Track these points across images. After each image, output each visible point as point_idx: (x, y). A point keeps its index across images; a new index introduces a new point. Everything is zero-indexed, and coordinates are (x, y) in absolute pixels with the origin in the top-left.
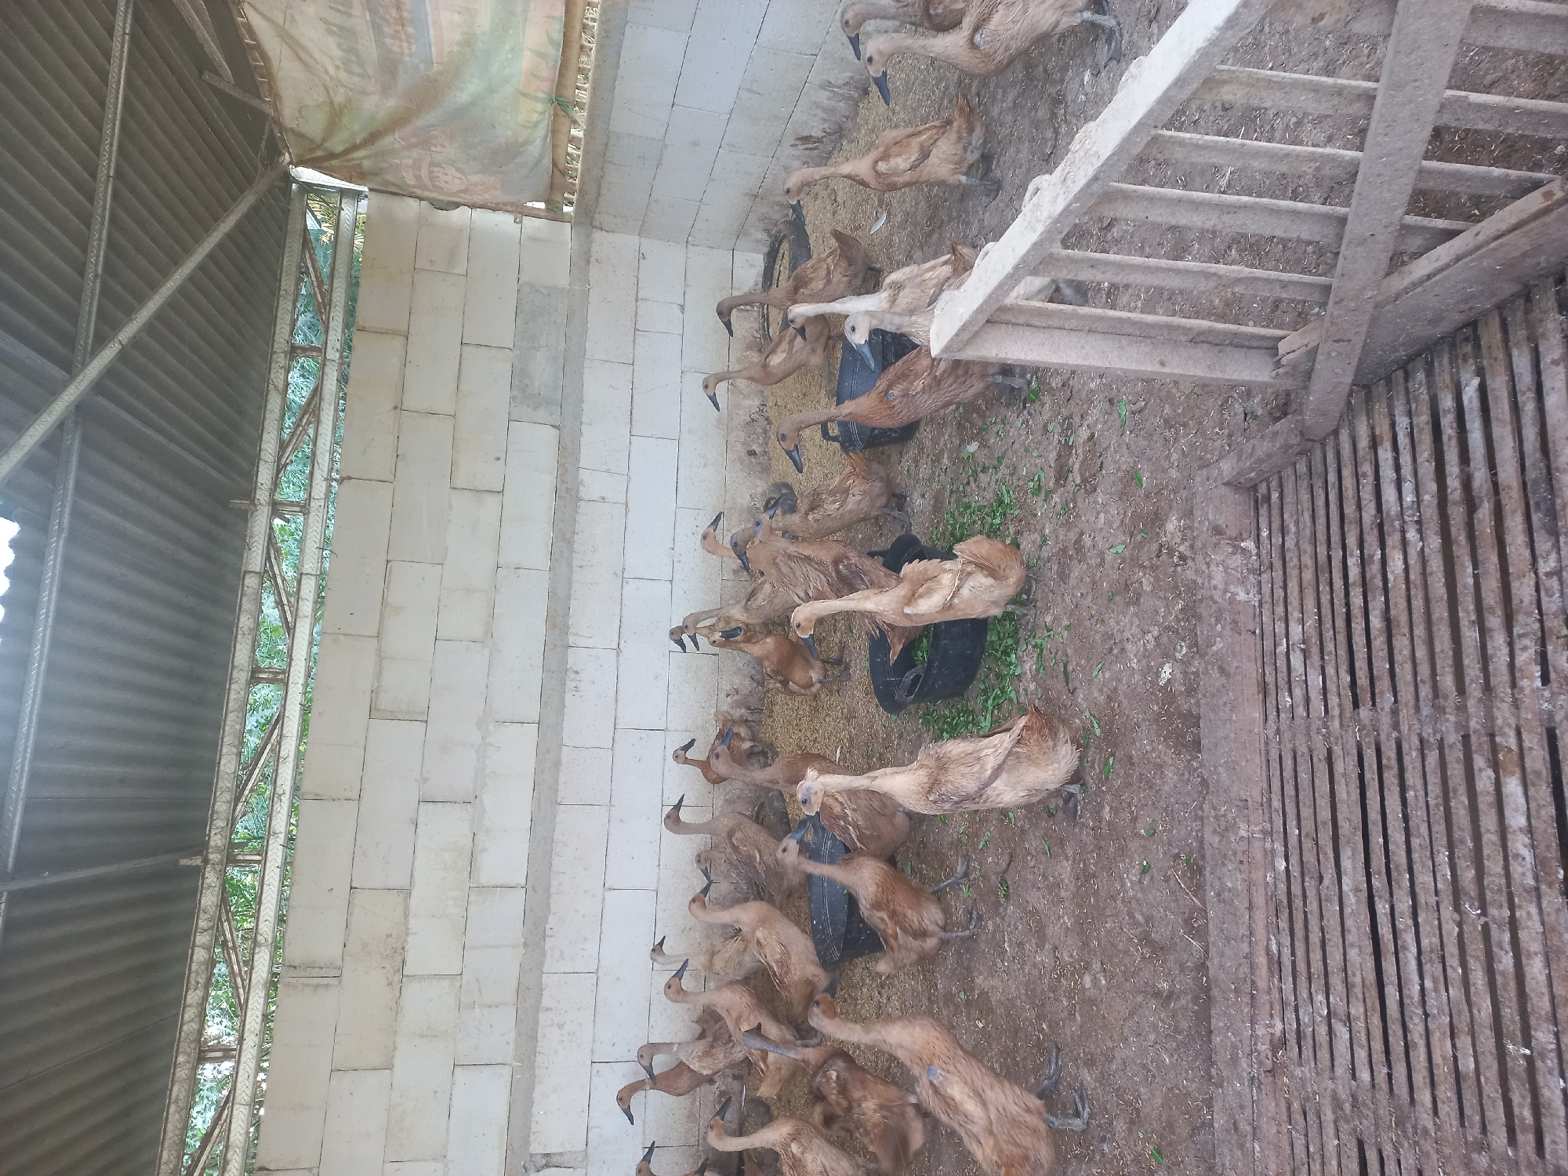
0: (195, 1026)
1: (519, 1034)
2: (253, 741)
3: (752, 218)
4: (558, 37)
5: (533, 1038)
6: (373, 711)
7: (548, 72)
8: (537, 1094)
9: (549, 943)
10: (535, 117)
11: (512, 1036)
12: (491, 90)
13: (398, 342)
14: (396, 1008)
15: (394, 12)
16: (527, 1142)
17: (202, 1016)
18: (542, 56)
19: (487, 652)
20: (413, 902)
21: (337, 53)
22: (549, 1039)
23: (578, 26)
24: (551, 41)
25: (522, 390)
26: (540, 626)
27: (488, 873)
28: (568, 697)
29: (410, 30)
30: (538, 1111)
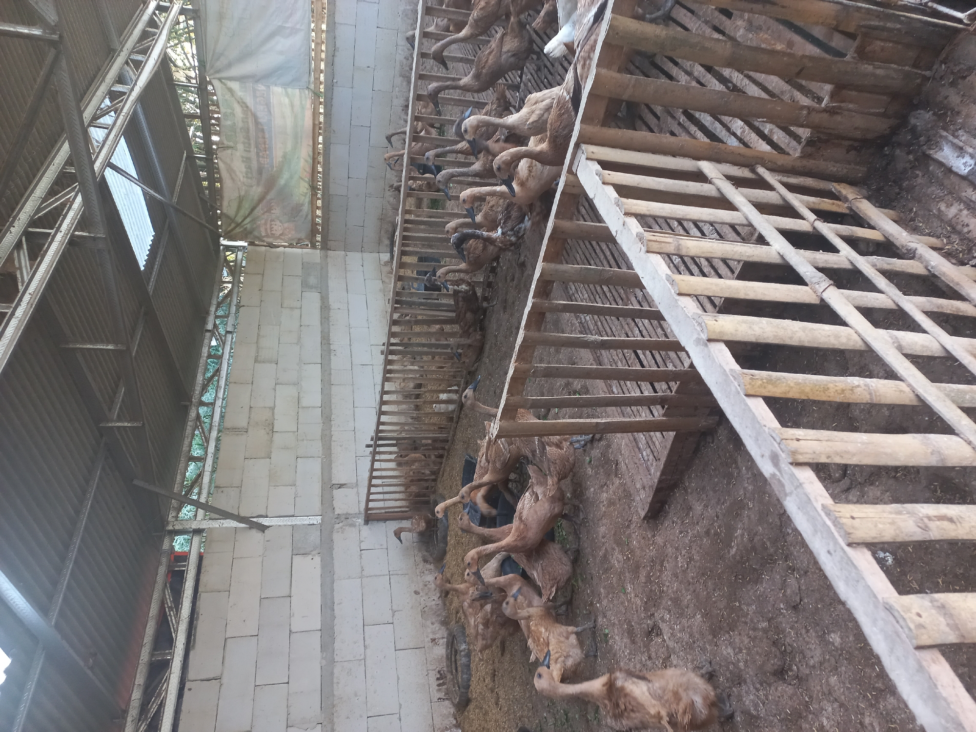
0: (188, 449)
1: (324, 448)
2: (209, 375)
3: (382, 232)
4: (311, 154)
5: (330, 449)
6: (256, 361)
7: (308, 169)
8: (333, 465)
9: (333, 423)
10: (305, 191)
11: (321, 449)
12: (291, 177)
13: (260, 276)
14: (271, 441)
15: (263, 146)
16: (330, 479)
17: (190, 445)
18: (306, 161)
19: (299, 346)
20: (276, 411)
21: (244, 170)
22: (336, 449)
23: (317, 134)
24: (309, 156)
25: (305, 285)
26: (319, 339)
27: (305, 403)
28: (332, 357)
29: (267, 152)
30: (334, 471)
